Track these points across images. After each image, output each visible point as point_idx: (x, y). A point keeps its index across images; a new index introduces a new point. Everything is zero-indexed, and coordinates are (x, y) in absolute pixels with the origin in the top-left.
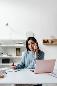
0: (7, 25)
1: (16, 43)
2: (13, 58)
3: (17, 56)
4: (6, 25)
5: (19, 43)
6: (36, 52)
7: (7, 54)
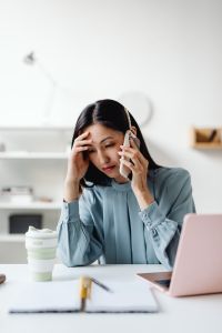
6: (133, 182)
7: (31, 191)
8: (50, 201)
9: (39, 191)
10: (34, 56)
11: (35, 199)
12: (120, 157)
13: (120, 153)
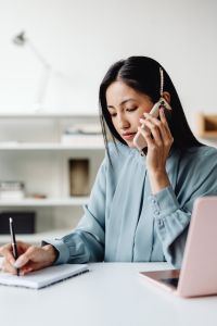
0: (21, 38)
1: (67, 133)
2: (52, 208)
3: (73, 194)
4: (15, 42)
5: (81, 132)
7: (22, 186)
8: (44, 197)
9: (32, 186)
10: (25, 36)
11: (27, 196)
12: (141, 125)
13: (141, 120)
